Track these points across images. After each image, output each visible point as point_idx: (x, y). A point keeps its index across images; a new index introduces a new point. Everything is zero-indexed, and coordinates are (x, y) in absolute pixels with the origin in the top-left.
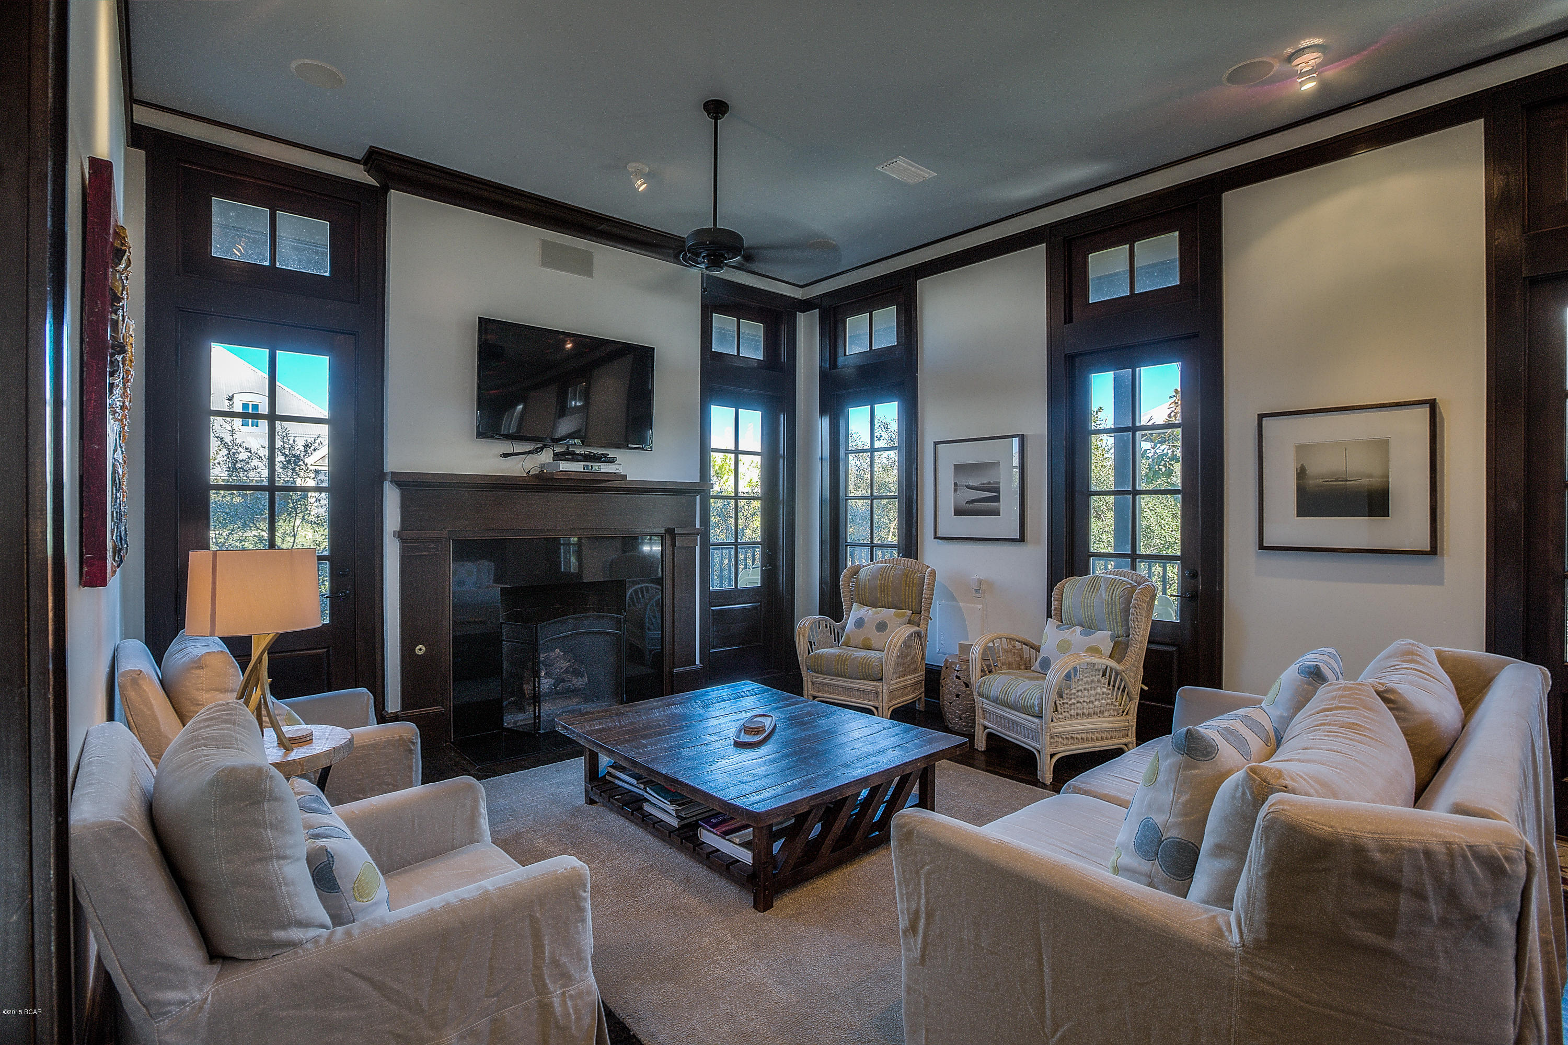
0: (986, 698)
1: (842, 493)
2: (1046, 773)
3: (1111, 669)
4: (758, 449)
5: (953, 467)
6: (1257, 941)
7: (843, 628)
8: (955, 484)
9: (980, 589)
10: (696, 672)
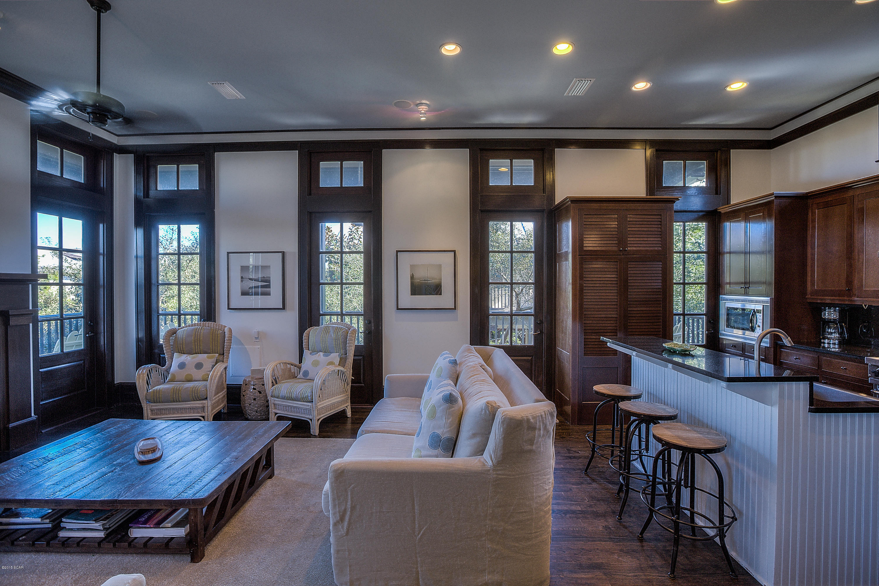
0: (277, 398)
1: (154, 281)
2: (315, 429)
3: (341, 371)
4: (80, 248)
5: (240, 268)
6: (498, 461)
7: (168, 371)
8: (242, 278)
9: (258, 337)
10: (33, 422)
